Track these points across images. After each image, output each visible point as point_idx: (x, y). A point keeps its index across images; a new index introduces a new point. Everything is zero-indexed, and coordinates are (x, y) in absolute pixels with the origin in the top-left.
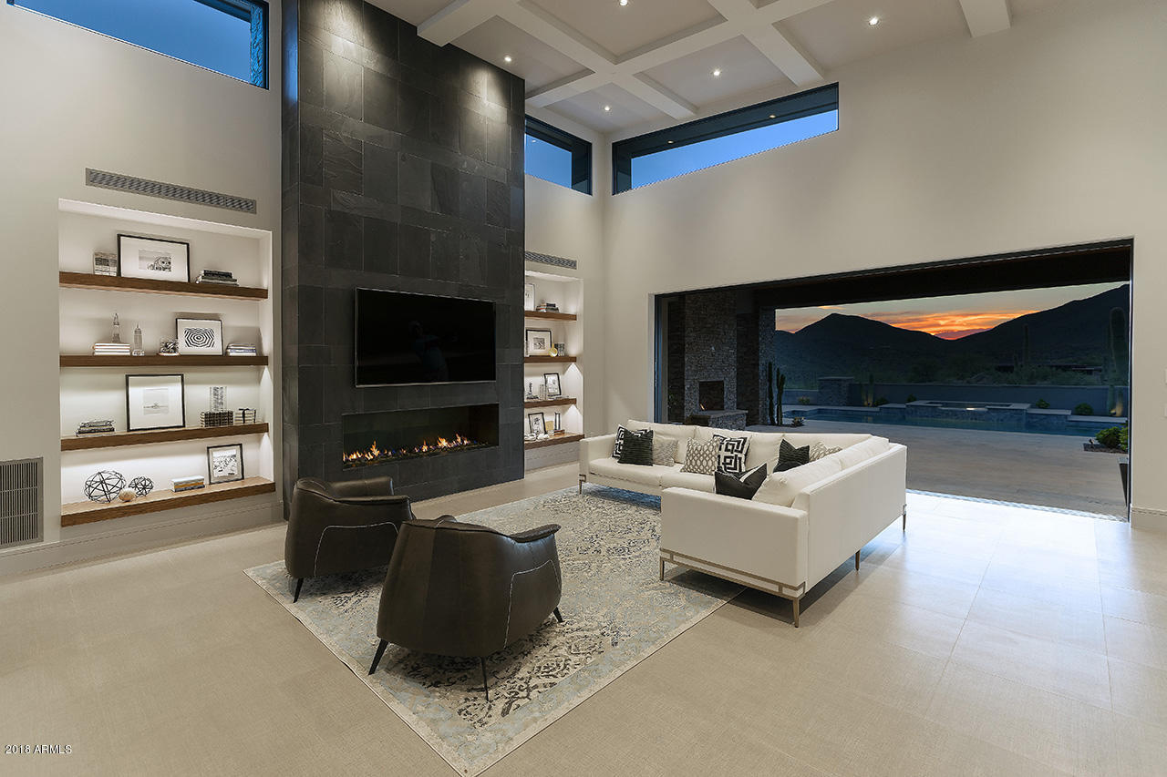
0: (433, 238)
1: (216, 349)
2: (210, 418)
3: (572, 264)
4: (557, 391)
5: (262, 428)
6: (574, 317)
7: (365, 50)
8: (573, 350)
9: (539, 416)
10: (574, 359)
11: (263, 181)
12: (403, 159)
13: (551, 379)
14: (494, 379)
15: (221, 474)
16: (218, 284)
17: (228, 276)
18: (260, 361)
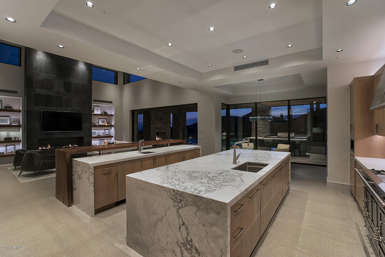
0: (64, 98)
1: (8, 123)
2: (6, 139)
3: (111, 102)
4: (109, 134)
5: (20, 141)
6: (113, 115)
7: (45, 58)
8: (113, 124)
9: (103, 140)
10: (113, 126)
11: (20, 86)
12: (56, 81)
13: (106, 131)
14: (82, 130)
15: (9, 151)
16: (8, 109)
17: (11, 107)
18: (19, 126)
